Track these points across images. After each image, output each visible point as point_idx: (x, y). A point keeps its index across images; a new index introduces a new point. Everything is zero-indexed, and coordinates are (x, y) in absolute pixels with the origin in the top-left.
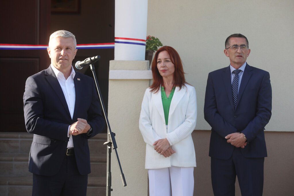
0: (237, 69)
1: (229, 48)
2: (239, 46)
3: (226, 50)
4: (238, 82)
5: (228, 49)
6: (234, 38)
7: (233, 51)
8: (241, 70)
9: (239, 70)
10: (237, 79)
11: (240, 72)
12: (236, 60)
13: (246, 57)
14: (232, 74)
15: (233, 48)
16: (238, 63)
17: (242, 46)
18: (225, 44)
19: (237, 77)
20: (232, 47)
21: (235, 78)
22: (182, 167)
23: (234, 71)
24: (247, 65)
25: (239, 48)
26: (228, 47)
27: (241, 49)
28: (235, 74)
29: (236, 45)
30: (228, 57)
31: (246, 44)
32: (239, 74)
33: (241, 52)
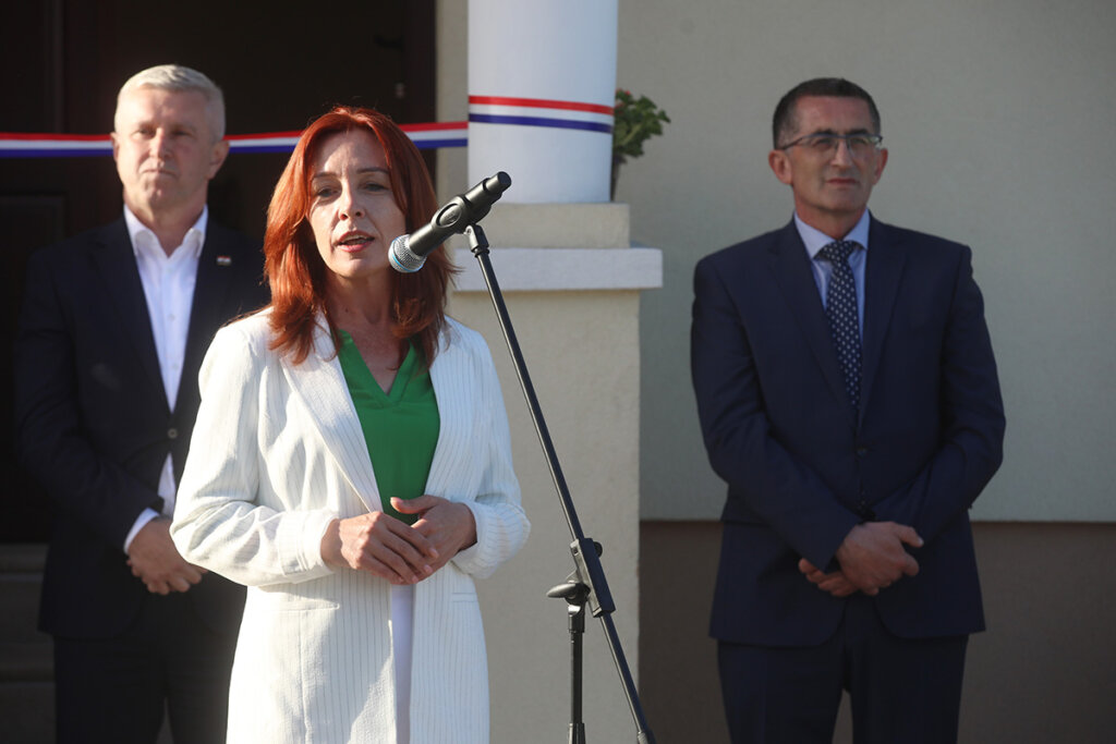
0: (839, 238)
1: (795, 144)
2: (841, 134)
3: (780, 153)
5: (789, 150)
6: (817, 99)
7: (811, 159)
8: (854, 244)
9: (847, 242)
11: (853, 250)
12: (828, 198)
13: (872, 183)
14: (815, 263)
15: (814, 146)
16: (837, 212)
17: (855, 137)
18: (770, 123)
19: (841, 270)
20: (809, 143)
21: (833, 277)
23: (827, 246)
24: (873, 222)
25: (842, 145)
26: (787, 141)
27: (852, 151)
28: (830, 259)
29: (828, 132)
30: (787, 183)
31: (869, 128)
32: (851, 260)
33: (851, 164)
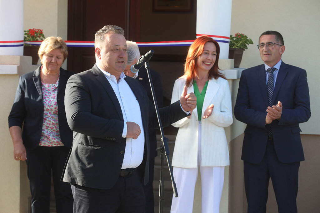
0: (272, 67)
4: (273, 80)
8: (275, 68)
10: (272, 77)
11: (275, 70)
14: (266, 72)
17: (268, 44)
19: (272, 75)
21: (270, 76)
22: (214, 167)
23: (269, 69)
24: (282, 62)
25: (265, 46)
28: (270, 72)
29: (263, 44)
32: (274, 73)
